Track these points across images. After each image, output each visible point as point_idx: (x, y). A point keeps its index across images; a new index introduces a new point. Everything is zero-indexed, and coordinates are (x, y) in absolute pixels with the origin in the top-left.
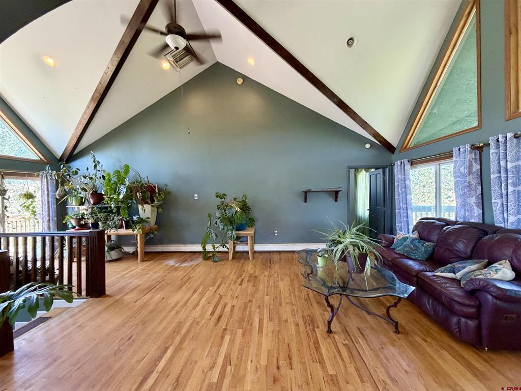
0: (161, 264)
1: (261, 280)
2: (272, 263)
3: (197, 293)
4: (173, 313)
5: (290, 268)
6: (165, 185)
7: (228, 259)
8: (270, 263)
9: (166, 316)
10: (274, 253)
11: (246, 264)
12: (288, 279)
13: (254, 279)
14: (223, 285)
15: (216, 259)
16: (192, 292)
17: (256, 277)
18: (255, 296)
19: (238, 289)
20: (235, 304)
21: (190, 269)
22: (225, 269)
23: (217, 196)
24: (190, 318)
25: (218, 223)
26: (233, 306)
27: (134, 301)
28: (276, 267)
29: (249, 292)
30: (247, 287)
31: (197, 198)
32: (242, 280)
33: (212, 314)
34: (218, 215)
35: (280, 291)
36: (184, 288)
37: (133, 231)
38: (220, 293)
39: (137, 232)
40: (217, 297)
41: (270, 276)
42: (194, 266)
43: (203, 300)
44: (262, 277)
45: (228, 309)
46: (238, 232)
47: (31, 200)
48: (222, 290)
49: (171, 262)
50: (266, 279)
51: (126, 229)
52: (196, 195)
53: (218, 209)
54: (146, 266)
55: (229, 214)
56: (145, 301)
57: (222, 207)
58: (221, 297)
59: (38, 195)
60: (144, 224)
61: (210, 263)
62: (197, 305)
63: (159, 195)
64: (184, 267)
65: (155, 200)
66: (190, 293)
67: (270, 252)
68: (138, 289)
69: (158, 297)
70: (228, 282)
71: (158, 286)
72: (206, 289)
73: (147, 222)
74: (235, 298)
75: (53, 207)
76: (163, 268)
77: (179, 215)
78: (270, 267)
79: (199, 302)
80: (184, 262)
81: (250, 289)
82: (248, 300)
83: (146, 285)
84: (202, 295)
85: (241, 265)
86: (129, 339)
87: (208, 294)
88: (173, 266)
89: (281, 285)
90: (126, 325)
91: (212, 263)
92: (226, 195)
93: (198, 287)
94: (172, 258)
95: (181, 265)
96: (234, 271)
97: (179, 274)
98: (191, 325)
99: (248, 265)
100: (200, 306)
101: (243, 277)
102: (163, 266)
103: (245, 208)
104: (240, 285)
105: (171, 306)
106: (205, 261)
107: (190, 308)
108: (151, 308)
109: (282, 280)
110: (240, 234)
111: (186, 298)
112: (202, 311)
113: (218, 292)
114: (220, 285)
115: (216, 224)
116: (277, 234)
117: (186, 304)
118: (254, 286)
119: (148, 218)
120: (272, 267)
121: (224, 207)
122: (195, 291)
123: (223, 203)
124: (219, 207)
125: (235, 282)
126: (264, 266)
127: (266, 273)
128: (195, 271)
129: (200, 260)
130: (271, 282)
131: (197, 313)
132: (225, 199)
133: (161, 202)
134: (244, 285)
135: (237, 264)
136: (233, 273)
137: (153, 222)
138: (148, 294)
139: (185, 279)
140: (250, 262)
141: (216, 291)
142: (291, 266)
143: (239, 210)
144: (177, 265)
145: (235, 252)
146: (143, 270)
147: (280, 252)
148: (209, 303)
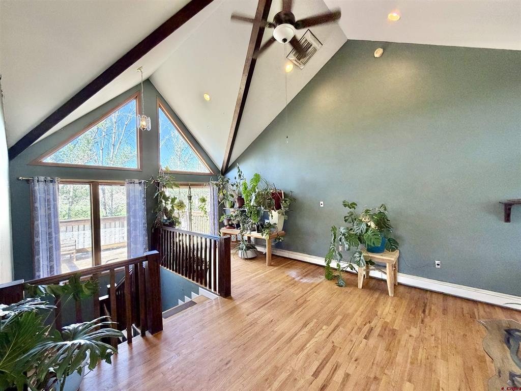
0: (283, 273)
1: (403, 343)
2: (427, 311)
3: (306, 329)
4: (273, 348)
5: (465, 335)
6: (291, 191)
7: (357, 286)
8: (424, 311)
9: (266, 349)
10: (434, 295)
11: (381, 302)
12: (459, 360)
13: (390, 334)
14: (341, 329)
15: (341, 282)
16: (301, 325)
17: (394, 333)
18: (386, 371)
19: (361, 346)
20: (351, 373)
21: (309, 289)
22: (350, 302)
23: (345, 205)
24: (288, 368)
25: (343, 240)
26: (347, 376)
27: (247, 313)
28: (435, 324)
29: (378, 359)
30: (376, 347)
31: (322, 206)
32: (371, 329)
33: (316, 374)
34: (342, 230)
35: (438, 384)
36: (295, 314)
37: (262, 235)
38: (335, 341)
39: (265, 237)
40: (329, 347)
41: (421, 339)
42: (313, 286)
43: (311, 342)
44: (405, 337)
45: (339, 376)
46: (371, 255)
47: (204, 203)
48: (337, 337)
49: (293, 273)
50: (411, 344)
51: (258, 232)
52: (322, 202)
53: (346, 221)
54: (271, 272)
55: (357, 229)
56: (256, 317)
57: (350, 219)
58: (334, 349)
59: (208, 200)
60: (272, 229)
61: (332, 285)
62: (302, 349)
63: (285, 201)
64: (304, 283)
65: (282, 206)
66: (301, 324)
67: (426, 291)
68: (256, 298)
69: (269, 316)
70: (349, 326)
71: (272, 302)
72: (318, 327)
73: (274, 227)
74: (353, 359)
75: (217, 208)
76: (283, 279)
77: (305, 223)
78: (422, 321)
79: (306, 345)
80: (305, 276)
81: (381, 354)
82: (372, 376)
83: (263, 297)
84: (312, 334)
85: (374, 300)
86: (227, 364)
87: (320, 335)
88: (294, 278)
89: (441, 368)
90: (231, 342)
91: (336, 287)
92: (356, 205)
93: (311, 319)
94: (296, 268)
95: (301, 280)
96: (361, 309)
97: (297, 292)
98: (286, 379)
99: (384, 304)
100: (305, 351)
101: (372, 324)
102: (284, 276)
103: (382, 222)
104: (366, 338)
105: (276, 335)
106: (329, 282)
107: (292, 350)
108: (257, 329)
109: (445, 358)
110: (374, 258)
111: (292, 331)
112: (305, 362)
113: (333, 338)
114: (337, 326)
115: (340, 241)
116: (439, 267)
117: (290, 341)
118: (388, 349)
119: (275, 224)
120: (426, 320)
121: (352, 219)
122: (305, 325)
123: (352, 215)
124: (347, 218)
125: (360, 329)
126: (411, 316)
127: (414, 331)
128: (314, 292)
129: (323, 278)
130: (421, 355)
131: (297, 362)
132: (355, 209)
133: (287, 209)
134: (373, 341)
135: (368, 299)
136: (358, 313)
137: (280, 227)
138: (262, 309)
139: (300, 301)
140: (390, 300)
141: (330, 335)
142: (468, 334)
143: (373, 225)
144: (297, 279)
145: (368, 278)
146: (266, 276)
147: (445, 296)
148: (316, 352)
